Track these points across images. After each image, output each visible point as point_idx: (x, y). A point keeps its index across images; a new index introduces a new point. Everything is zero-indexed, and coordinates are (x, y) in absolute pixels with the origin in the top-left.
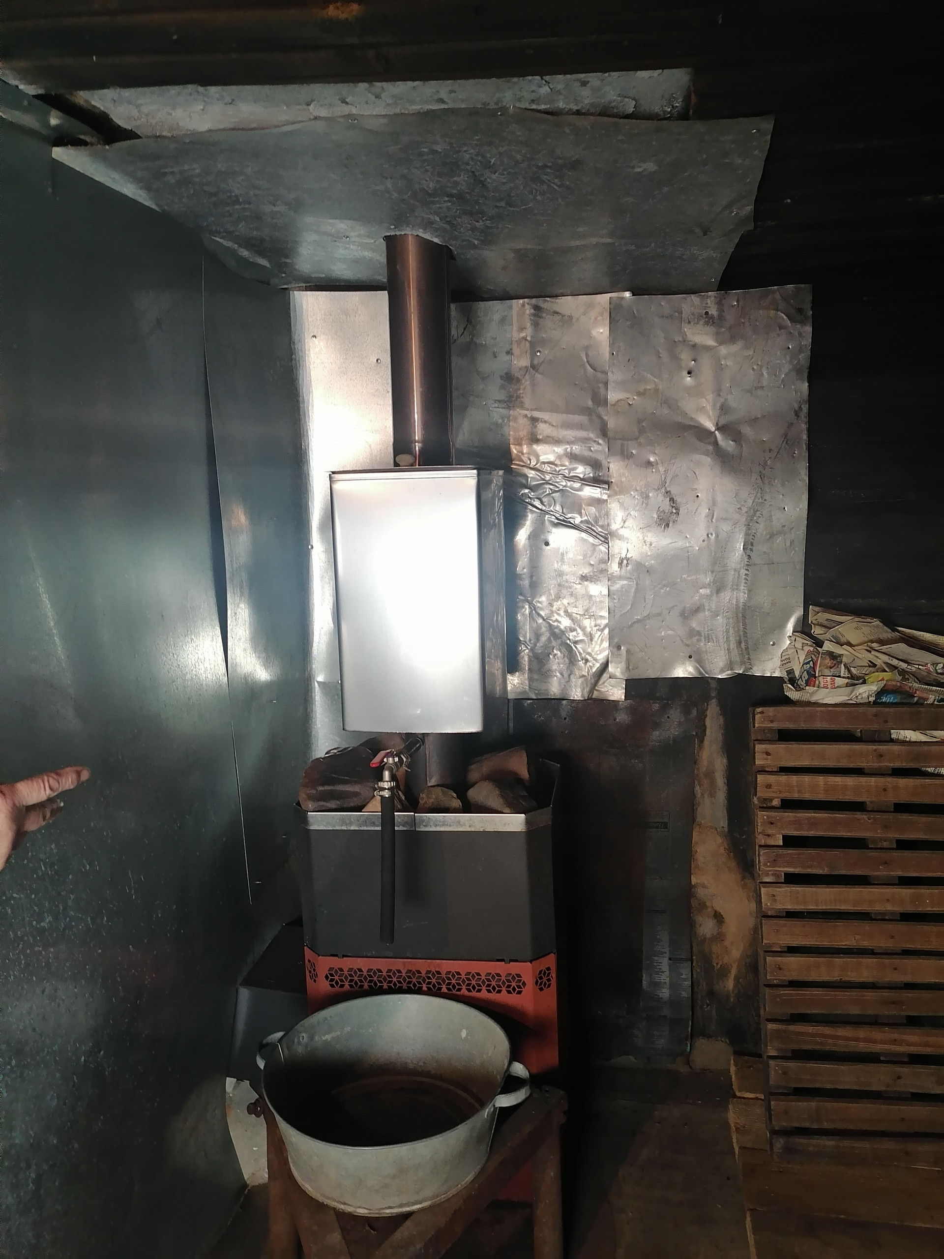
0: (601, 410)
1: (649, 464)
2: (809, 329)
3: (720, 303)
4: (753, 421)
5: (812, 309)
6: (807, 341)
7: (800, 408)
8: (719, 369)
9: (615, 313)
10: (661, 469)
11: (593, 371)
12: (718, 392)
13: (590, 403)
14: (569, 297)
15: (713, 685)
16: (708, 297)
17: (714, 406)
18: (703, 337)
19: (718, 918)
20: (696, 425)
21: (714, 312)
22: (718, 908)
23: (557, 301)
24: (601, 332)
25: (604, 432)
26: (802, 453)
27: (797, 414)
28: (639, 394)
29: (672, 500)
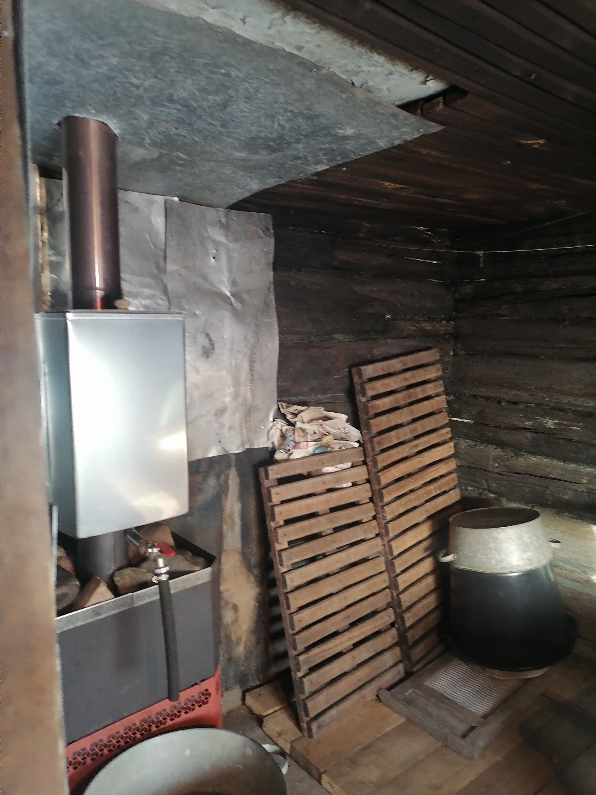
0: (163, 276)
1: (196, 315)
2: (273, 240)
3: (226, 216)
4: (249, 291)
5: (273, 229)
6: (272, 248)
7: (270, 286)
8: (230, 258)
9: (168, 210)
10: (203, 319)
11: (154, 248)
12: (230, 271)
13: (155, 271)
14: (137, 193)
15: (233, 458)
16: (220, 211)
17: (229, 281)
18: (218, 235)
19: (235, 608)
20: (220, 292)
21: (223, 220)
22: (236, 602)
23: (128, 193)
24: (159, 222)
25: (166, 292)
26: (273, 313)
27: (269, 289)
28: (185, 268)
29: (210, 340)
